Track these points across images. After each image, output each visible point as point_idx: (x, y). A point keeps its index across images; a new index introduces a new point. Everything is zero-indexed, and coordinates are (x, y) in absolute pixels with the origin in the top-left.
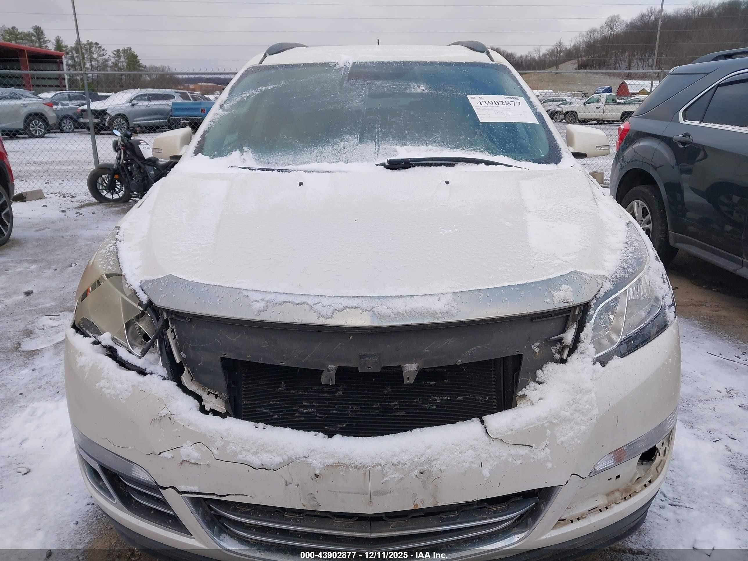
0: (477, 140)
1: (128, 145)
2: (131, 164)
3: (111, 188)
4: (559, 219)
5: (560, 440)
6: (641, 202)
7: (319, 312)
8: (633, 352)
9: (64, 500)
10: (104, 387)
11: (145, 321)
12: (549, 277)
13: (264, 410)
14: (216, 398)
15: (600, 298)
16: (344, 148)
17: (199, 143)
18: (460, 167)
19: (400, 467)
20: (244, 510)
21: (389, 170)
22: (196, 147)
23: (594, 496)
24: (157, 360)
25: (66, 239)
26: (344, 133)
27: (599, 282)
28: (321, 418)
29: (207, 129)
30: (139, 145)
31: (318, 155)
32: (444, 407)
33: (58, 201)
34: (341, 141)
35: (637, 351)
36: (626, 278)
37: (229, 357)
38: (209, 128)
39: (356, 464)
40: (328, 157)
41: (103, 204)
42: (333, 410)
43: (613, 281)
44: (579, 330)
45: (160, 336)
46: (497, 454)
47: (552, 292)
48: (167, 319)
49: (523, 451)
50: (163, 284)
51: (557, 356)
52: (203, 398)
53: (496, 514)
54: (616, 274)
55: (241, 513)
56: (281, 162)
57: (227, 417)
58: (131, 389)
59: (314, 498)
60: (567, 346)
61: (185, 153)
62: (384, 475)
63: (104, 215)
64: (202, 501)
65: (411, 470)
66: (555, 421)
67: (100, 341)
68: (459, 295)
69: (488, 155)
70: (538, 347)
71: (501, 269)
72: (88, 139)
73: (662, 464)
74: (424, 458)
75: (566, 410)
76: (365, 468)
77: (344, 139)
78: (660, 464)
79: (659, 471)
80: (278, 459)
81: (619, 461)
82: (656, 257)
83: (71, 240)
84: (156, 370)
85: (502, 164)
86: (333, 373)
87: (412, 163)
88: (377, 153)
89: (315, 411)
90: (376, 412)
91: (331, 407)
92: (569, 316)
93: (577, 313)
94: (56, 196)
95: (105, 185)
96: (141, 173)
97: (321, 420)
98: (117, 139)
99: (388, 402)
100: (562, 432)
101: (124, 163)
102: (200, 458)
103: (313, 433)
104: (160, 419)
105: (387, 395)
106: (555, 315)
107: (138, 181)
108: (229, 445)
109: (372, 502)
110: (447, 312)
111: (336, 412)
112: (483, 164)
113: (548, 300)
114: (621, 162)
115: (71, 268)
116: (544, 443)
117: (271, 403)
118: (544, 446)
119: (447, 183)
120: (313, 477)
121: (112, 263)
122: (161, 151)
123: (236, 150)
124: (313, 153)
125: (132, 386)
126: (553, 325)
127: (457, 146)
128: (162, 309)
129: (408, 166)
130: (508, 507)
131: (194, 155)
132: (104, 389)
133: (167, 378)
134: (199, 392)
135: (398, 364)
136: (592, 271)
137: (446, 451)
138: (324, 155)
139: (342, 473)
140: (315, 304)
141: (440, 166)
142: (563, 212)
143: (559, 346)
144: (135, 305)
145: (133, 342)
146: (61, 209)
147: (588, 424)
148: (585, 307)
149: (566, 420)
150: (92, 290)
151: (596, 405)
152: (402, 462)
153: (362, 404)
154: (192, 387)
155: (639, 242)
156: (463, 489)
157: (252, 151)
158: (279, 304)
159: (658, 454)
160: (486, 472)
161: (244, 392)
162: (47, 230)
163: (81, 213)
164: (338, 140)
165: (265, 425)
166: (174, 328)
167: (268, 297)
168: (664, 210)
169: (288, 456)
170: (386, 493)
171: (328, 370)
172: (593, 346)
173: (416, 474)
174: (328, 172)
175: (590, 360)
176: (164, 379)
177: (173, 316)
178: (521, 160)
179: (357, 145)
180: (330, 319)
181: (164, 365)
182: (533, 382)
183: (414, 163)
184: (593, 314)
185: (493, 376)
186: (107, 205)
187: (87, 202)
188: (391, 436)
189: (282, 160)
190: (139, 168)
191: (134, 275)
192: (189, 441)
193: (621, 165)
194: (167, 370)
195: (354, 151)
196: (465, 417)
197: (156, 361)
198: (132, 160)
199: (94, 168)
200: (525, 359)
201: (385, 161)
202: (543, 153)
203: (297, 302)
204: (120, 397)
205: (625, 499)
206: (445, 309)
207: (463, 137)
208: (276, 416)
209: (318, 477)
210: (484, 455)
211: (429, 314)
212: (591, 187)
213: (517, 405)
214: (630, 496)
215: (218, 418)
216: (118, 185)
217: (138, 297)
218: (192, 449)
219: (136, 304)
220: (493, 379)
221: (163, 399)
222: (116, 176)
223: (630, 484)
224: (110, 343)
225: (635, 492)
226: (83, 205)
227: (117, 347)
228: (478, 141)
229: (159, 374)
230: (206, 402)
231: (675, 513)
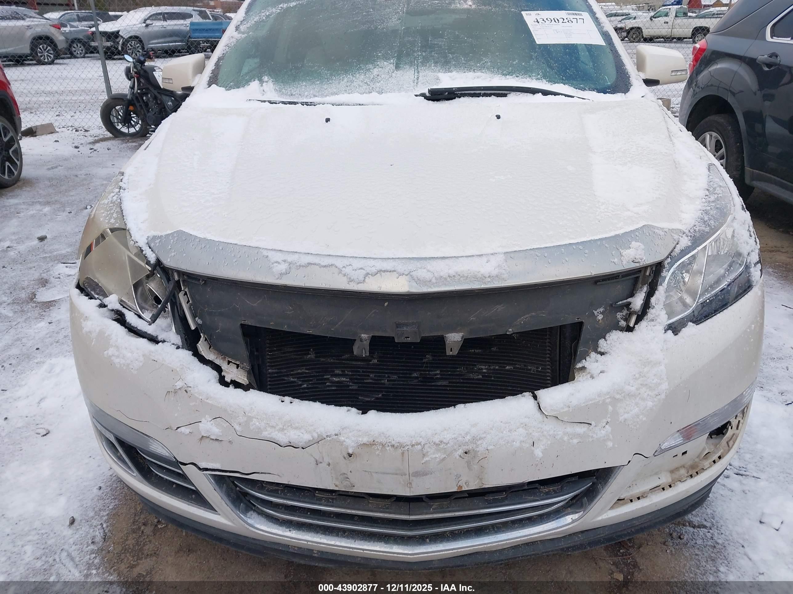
0: (533, 65)
1: (142, 72)
2: (146, 94)
3: (126, 121)
4: (629, 161)
5: (622, 417)
6: (714, 134)
7: (349, 276)
8: (711, 317)
9: (87, 464)
10: (113, 355)
11: (155, 282)
12: (617, 233)
13: (292, 379)
14: (237, 368)
15: (675, 256)
16: (378, 75)
17: (213, 72)
18: (513, 97)
19: (441, 446)
20: (271, 488)
21: (430, 102)
22: (210, 77)
23: (656, 474)
24: (170, 326)
25: (79, 178)
26: (378, 57)
27: (675, 238)
28: (355, 387)
29: (221, 55)
30: (154, 73)
31: (349, 84)
32: (491, 377)
33: (71, 135)
34: (375, 68)
35: (715, 317)
36: (707, 232)
37: (250, 324)
38: (223, 54)
39: (393, 443)
40: (359, 86)
41: (119, 138)
42: (367, 379)
43: (691, 236)
44: (650, 294)
45: (171, 299)
46: (551, 432)
47: (620, 250)
48: (179, 281)
49: (581, 429)
50: (172, 241)
51: (623, 323)
52: (222, 368)
53: (548, 495)
54: (694, 228)
55: (268, 491)
56: (306, 93)
57: (249, 390)
58: (142, 359)
59: (347, 478)
60: (635, 312)
61: (198, 84)
62: (424, 455)
63: (120, 151)
64: (227, 479)
65: (455, 450)
66: (618, 396)
67: (106, 304)
68: (512, 255)
69: (545, 84)
70: (601, 313)
71: (561, 223)
72: (98, 65)
73: (734, 438)
74: (468, 437)
75: (631, 385)
76: (403, 447)
77: (378, 65)
78: (731, 439)
79: (730, 445)
80: (307, 437)
81: (688, 439)
82: (743, 205)
83: (85, 179)
84: (169, 338)
85: (562, 94)
86: (367, 343)
87: (458, 93)
88: (416, 82)
89: (348, 380)
90: (415, 382)
91: (365, 376)
92: (638, 277)
93: (648, 274)
94: (68, 130)
95: (120, 117)
96: (158, 104)
97: (356, 390)
98: (129, 65)
99: (429, 371)
100: (625, 409)
101: (139, 93)
102: (221, 434)
103: (345, 408)
104: (175, 392)
105: (427, 363)
106: (623, 276)
107: (155, 113)
108: (252, 421)
109: (411, 484)
110: (497, 276)
111: (370, 381)
112: (540, 94)
113: (616, 260)
114: (694, 87)
115: (87, 210)
116: (605, 421)
117: (299, 371)
118: (605, 423)
119: (498, 117)
120: (345, 456)
121: (115, 215)
122: (171, 82)
123: (254, 80)
124: (342, 82)
125: (143, 355)
126: (619, 288)
127: (510, 72)
128: (173, 270)
129: (453, 97)
130: (562, 488)
131: (208, 86)
132: (113, 358)
133: (181, 347)
134: (218, 362)
135: (439, 334)
136: (666, 225)
137: (494, 429)
138: (355, 84)
139: (377, 453)
140: (344, 267)
141: (490, 96)
142: (633, 153)
143: (625, 312)
144: (143, 264)
145: (144, 305)
146: (74, 145)
147: (656, 400)
148: (658, 267)
149: (630, 395)
150: (96, 245)
151: (665, 379)
152: (444, 441)
153: (400, 373)
154: (210, 356)
155: (722, 189)
156: (512, 470)
157: (273, 81)
158: (303, 266)
159: (730, 427)
160: (538, 452)
161: (269, 360)
162: (60, 168)
163: (95, 149)
164: (371, 66)
165: (292, 399)
166: (187, 290)
167: (290, 258)
168: (741, 143)
169: (317, 433)
170: (426, 474)
171: (361, 340)
172: (665, 312)
173: (459, 454)
174: (360, 105)
175: (661, 328)
176: (178, 348)
177: (185, 277)
178: (583, 89)
179: (393, 72)
180: (362, 284)
181: (178, 332)
182: (594, 353)
183: (460, 92)
184: (666, 275)
185: (547, 344)
186: (124, 140)
187: (101, 137)
188: (432, 412)
189: (307, 91)
190: (155, 98)
191: (140, 229)
192: (208, 416)
193: (694, 91)
194: (181, 338)
195: (390, 80)
196: (515, 392)
197: (169, 328)
198: (147, 89)
199: (107, 98)
200: (587, 327)
201: (426, 91)
202: (610, 79)
203: (323, 264)
204: (131, 367)
205: (691, 476)
206: (495, 273)
207: (517, 61)
208: (305, 386)
209: (351, 456)
210: (536, 434)
211: (476, 278)
212: (666, 122)
213: (575, 378)
214: (697, 473)
215: (239, 391)
216: (133, 117)
217: (145, 256)
218: (212, 424)
219: (144, 262)
220: (548, 348)
221: (178, 370)
222: (131, 108)
223: (697, 460)
224: (118, 307)
225: (703, 469)
226: (97, 140)
227: (125, 311)
228: (534, 67)
229: (172, 342)
230: (226, 372)
231: (741, 483)
